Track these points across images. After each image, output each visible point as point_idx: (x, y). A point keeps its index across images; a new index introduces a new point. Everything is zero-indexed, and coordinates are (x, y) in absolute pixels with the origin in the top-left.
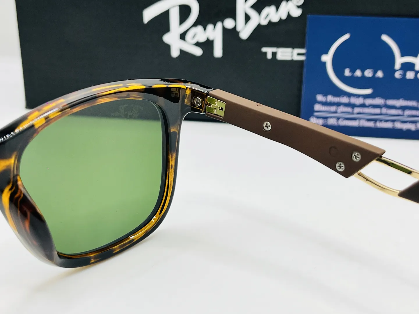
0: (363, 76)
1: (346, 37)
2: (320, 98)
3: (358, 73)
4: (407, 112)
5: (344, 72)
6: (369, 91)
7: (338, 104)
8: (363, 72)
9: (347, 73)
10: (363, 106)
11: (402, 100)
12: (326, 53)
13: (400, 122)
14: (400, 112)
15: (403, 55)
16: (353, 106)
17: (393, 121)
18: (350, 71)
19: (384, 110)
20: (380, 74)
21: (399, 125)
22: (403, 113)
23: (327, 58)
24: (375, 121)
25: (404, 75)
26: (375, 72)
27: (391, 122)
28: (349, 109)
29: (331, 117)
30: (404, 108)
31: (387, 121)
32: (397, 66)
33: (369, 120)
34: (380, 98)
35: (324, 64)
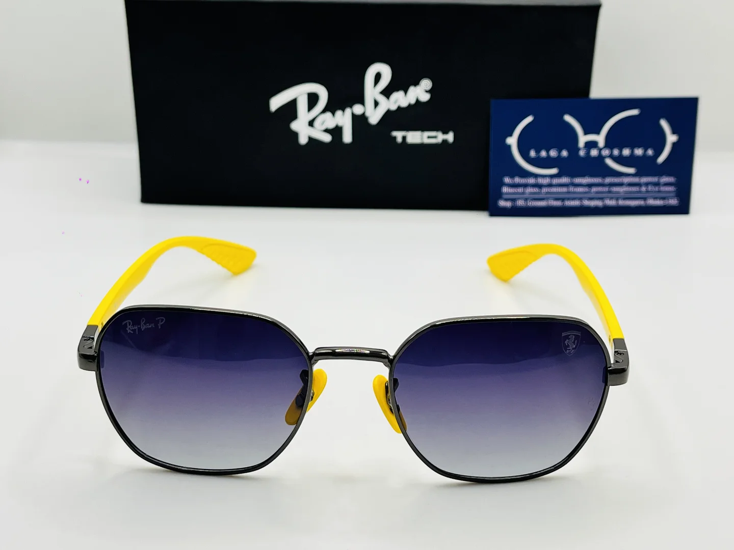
0: (548, 157)
1: (529, 119)
2: (507, 180)
3: (543, 154)
4: (594, 189)
5: (528, 153)
6: (554, 171)
7: (525, 186)
8: (548, 151)
9: (533, 154)
10: (550, 185)
11: (588, 177)
12: (511, 135)
13: (587, 199)
14: (586, 189)
15: (586, 133)
16: (540, 186)
17: (581, 199)
18: (536, 152)
19: (572, 189)
20: (565, 153)
21: (586, 203)
22: (590, 190)
23: (512, 141)
24: (563, 200)
25: (588, 153)
26: (560, 151)
27: (579, 199)
28: (536, 190)
29: (519, 199)
30: (590, 186)
31: (574, 199)
32: (581, 144)
33: (557, 199)
34: (566, 177)
35: (509, 147)
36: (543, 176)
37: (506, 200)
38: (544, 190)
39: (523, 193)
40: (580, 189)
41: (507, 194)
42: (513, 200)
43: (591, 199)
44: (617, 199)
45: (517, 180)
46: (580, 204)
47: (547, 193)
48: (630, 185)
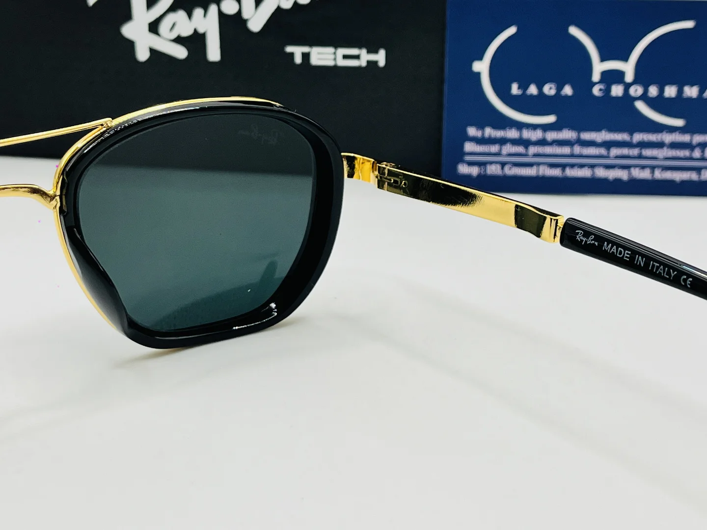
0: (541, 94)
1: (512, 31)
2: (472, 131)
3: (533, 90)
4: (614, 152)
5: (510, 88)
6: (551, 119)
7: (503, 141)
8: (540, 88)
9: (515, 89)
10: (542, 142)
11: (606, 131)
12: (480, 58)
13: (604, 168)
14: (603, 151)
15: (603, 59)
16: (526, 143)
17: (592, 166)
18: (519, 88)
19: (577, 149)
20: (568, 90)
21: (601, 173)
22: (608, 153)
23: (482, 67)
24: (563, 166)
25: (608, 90)
26: (560, 88)
27: (589, 167)
28: (520, 149)
29: (491, 163)
30: (608, 145)
31: (582, 166)
32: (596, 77)
34: (569, 130)
35: (477, 75)
48: (674, 145)
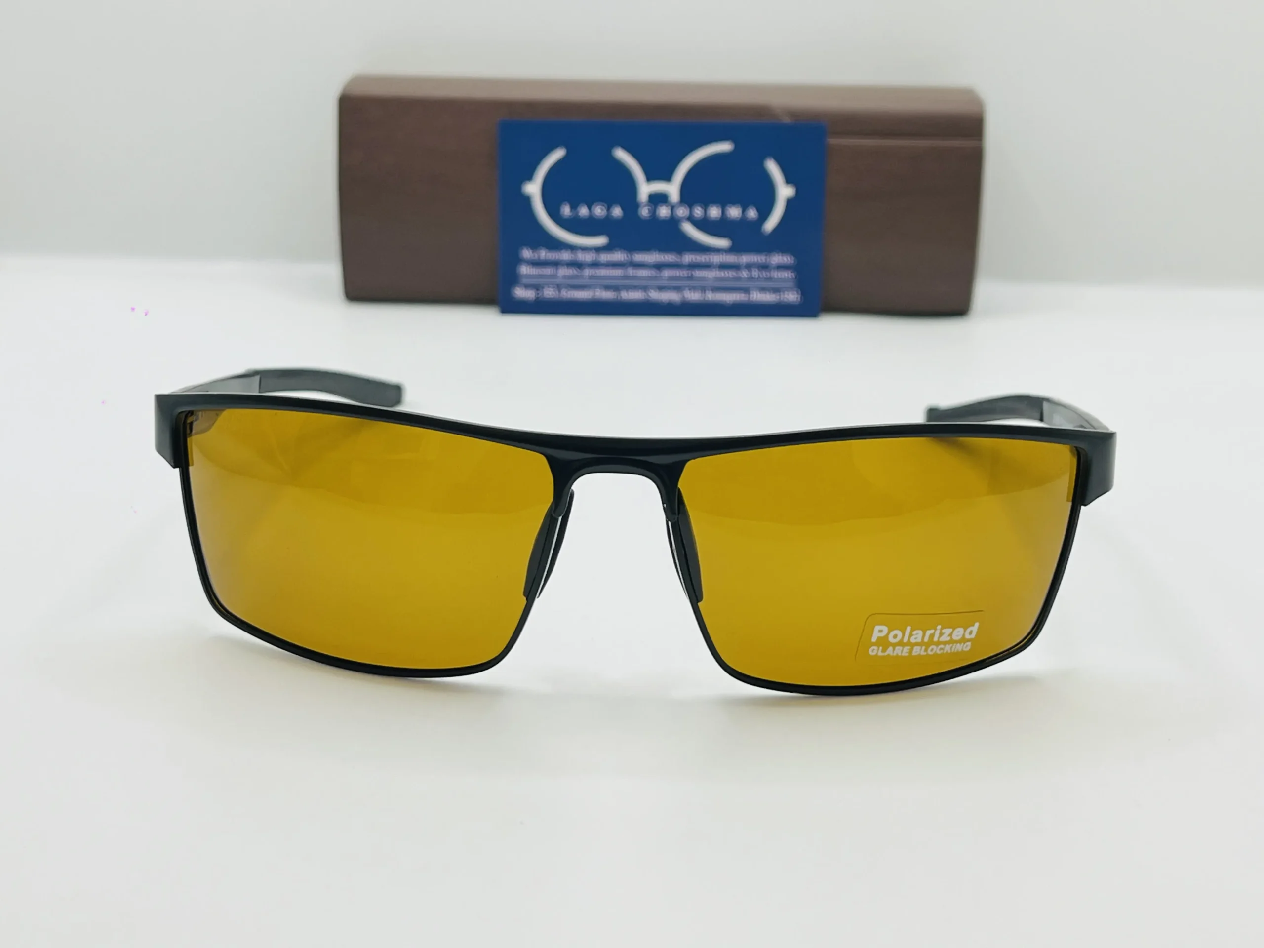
36: (585, 249)
37: (527, 287)
38: (587, 272)
39: (554, 276)
40: (643, 273)
41: (528, 276)
42: (537, 288)
43: (661, 288)
44: (703, 289)
45: (544, 254)
46: (643, 298)
47: (592, 277)
